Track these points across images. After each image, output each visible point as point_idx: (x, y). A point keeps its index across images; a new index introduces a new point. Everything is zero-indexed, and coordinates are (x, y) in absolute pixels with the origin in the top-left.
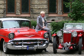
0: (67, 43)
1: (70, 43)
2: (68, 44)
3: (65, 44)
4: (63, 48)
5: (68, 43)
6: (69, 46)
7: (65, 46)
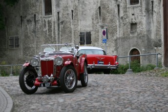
0: (47, 76)
1: (52, 75)
2: (49, 78)
3: (45, 77)
4: (41, 84)
5: (50, 76)
6: (51, 81)
7: (45, 80)
